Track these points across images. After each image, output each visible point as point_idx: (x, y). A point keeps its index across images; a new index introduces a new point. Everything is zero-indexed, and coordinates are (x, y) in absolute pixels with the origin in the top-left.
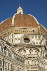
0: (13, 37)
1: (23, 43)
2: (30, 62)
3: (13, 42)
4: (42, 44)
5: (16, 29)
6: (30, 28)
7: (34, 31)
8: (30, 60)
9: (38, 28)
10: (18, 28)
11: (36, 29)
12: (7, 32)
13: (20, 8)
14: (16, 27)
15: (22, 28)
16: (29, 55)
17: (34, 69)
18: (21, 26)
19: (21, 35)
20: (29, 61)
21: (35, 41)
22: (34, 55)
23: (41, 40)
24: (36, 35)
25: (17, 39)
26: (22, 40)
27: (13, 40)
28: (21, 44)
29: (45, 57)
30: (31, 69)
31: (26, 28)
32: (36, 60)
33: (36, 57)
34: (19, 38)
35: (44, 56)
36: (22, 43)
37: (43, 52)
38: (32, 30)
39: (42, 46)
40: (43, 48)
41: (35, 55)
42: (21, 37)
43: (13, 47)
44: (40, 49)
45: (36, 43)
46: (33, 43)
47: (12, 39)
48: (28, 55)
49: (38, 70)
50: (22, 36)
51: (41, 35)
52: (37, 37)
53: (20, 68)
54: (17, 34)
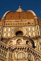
5: (6, 23)
10: (9, 21)
11: (32, 21)
19: (11, 27)
21: (30, 33)
24: (31, 27)
25: (7, 32)
33: (25, 47)
42: (12, 30)
51: (38, 26)
54: (7, 28)
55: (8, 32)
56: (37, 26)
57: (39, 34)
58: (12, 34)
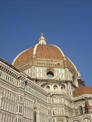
0: (34, 70)
1: (46, 77)
2: (54, 100)
3: (34, 76)
4: (69, 79)
5: (38, 61)
6: (54, 60)
7: (59, 64)
8: (55, 97)
9: (64, 61)
10: (40, 59)
11: (61, 62)
12: (27, 64)
13: (42, 37)
14: (37, 59)
15: (45, 60)
17: (59, 108)
18: (44, 58)
19: (43, 68)
21: (60, 76)
22: (59, 92)
23: (68, 75)
25: (40, 73)
26: (45, 74)
27: (34, 74)
28: (43, 78)
29: (72, 94)
30: (56, 108)
31: (49, 60)
32: (62, 98)
34: (42, 71)
35: (70, 93)
37: (70, 89)
38: (56, 63)
39: (69, 81)
40: (70, 85)
41: (61, 92)
42: (44, 71)
43: (35, 81)
44: (65, 84)
45: (61, 78)
46: (57, 78)
47: (33, 72)
48: (52, 92)
49: (63, 109)
53: (42, 107)
54: (40, 67)
56: (67, 69)
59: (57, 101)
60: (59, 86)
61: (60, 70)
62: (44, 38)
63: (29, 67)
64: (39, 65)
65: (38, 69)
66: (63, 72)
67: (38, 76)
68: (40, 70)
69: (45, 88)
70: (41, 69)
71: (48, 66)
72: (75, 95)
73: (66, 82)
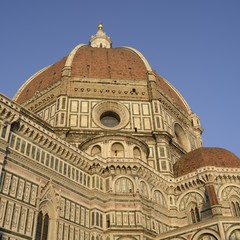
0: (63, 107)
1: (96, 125)
2: (112, 184)
3: (62, 123)
4: (161, 129)
6: (123, 82)
7: (134, 90)
8: (113, 176)
9: (149, 82)
10: (83, 80)
11: (141, 86)
14: (75, 79)
15: (96, 80)
16: (109, 160)
17: (124, 206)
19: (90, 101)
20: (107, 181)
21: (137, 121)
22: (126, 160)
23: (158, 119)
24: (140, 103)
25: (79, 114)
26: (96, 116)
27: (63, 117)
28: (89, 128)
29: (168, 170)
30: (116, 205)
31: (109, 81)
32: (134, 177)
33: (132, 166)
34: (85, 110)
35: (164, 167)
36: (94, 125)
37: (162, 154)
38: (129, 88)
39: (161, 134)
40: (163, 143)
41: (132, 161)
42: (92, 109)
43: (64, 136)
45: (138, 127)
46: (128, 127)
47: (60, 113)
48: (105, 161)
49: (138, 209)
50: (94, 104)
51: (158, 102)
52: (145, 107)
53: (71, 201)
54: (80, 100)
55: (82, 114)
56: (156, 104)
57: (159, 127)
58: (92, 120)
59: (119, 185)
60: (129, 143)
61: (136, 106)
62: (103, 34)
63: (52, 100)
64: (79, 94)
65: (74, 104)
66: (146, 112)
67: (73, 123)
68: (79, 108)
69: (88, 152)
70: (85, 105)
71: (105, 95)
72: (177, 171)
73: (154, 137)
